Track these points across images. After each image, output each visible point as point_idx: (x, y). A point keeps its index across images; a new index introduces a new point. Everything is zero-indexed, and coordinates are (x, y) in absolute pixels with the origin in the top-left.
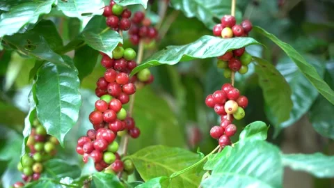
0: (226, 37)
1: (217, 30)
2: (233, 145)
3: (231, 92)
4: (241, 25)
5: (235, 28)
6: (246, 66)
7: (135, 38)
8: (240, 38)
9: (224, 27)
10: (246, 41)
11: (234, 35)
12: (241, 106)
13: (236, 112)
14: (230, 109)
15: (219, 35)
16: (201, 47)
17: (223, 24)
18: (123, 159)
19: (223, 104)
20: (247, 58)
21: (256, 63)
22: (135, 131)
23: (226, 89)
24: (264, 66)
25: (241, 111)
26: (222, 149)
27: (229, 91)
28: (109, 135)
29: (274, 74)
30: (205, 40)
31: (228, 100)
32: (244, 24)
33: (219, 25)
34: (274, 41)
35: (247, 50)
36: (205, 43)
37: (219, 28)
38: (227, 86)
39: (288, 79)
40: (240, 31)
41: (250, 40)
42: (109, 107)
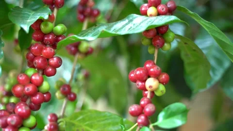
0: (151, 15)
1: (143, 9)
2: (151, 126)
3: (152, 70)
4: (166, 5)
5: (160, 8)
6: (170, 43)
7: (82, 17)
8: (163, 16)
9: (149, 6)
10: (169, 18)
11: (159, 14)
12: (163, 83)
13: (157, 89)
14: (150, 87)
15: (145, 13)
16: (127, 24)
17: (149, 4)
18: (59, 121)
19: (144, 81)
20: (171, 36)
21: (179, 40)
22: (72, 96)
23: (148, 66)
24: (186, 43)
25: (162, 88)
26: (140, 128)
27: (151, 68)
28: (24, 111)
29: (194, 50)
30: (131, 18)
31: (149, 77)
32: (169, 4)
33: (146, 5)
34: (196, 20)
35: (171, 28)
36: (131, 21)
37: (146, 7)
38: (149, 63)
39: (204, 52)
40: (164, 10)
41: (173, 18)
42: (30, 81)
